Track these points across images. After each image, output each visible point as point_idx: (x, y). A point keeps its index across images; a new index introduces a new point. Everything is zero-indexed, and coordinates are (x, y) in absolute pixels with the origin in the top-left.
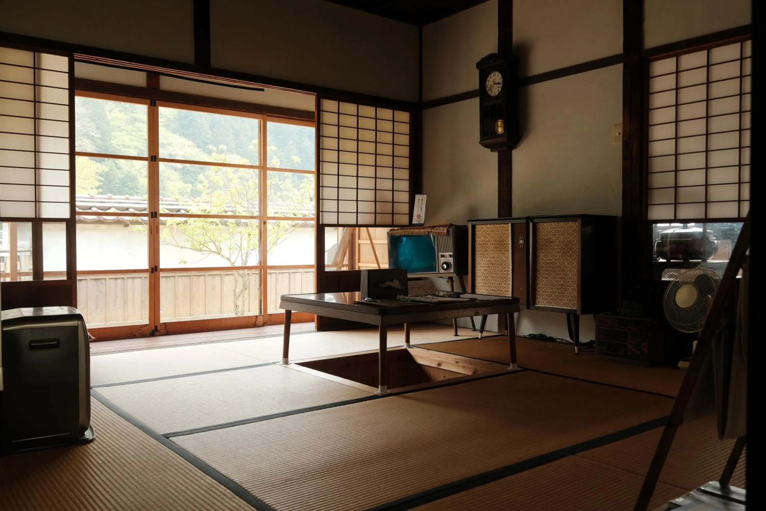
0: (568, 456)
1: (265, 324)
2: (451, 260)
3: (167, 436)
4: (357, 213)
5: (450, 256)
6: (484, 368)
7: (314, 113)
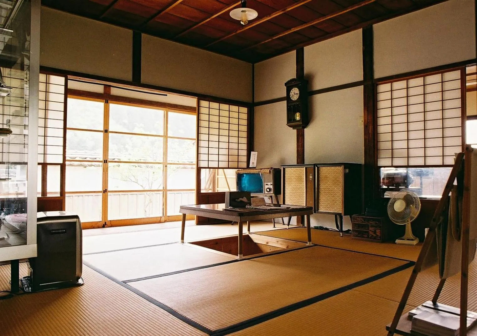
0: (348, 290)
1: (165, 221)
2: (271, 187)
3: (125, 282)
4: (219, 161)
5: (271, 185)
6: (293, 245)
7: (196, 108)
